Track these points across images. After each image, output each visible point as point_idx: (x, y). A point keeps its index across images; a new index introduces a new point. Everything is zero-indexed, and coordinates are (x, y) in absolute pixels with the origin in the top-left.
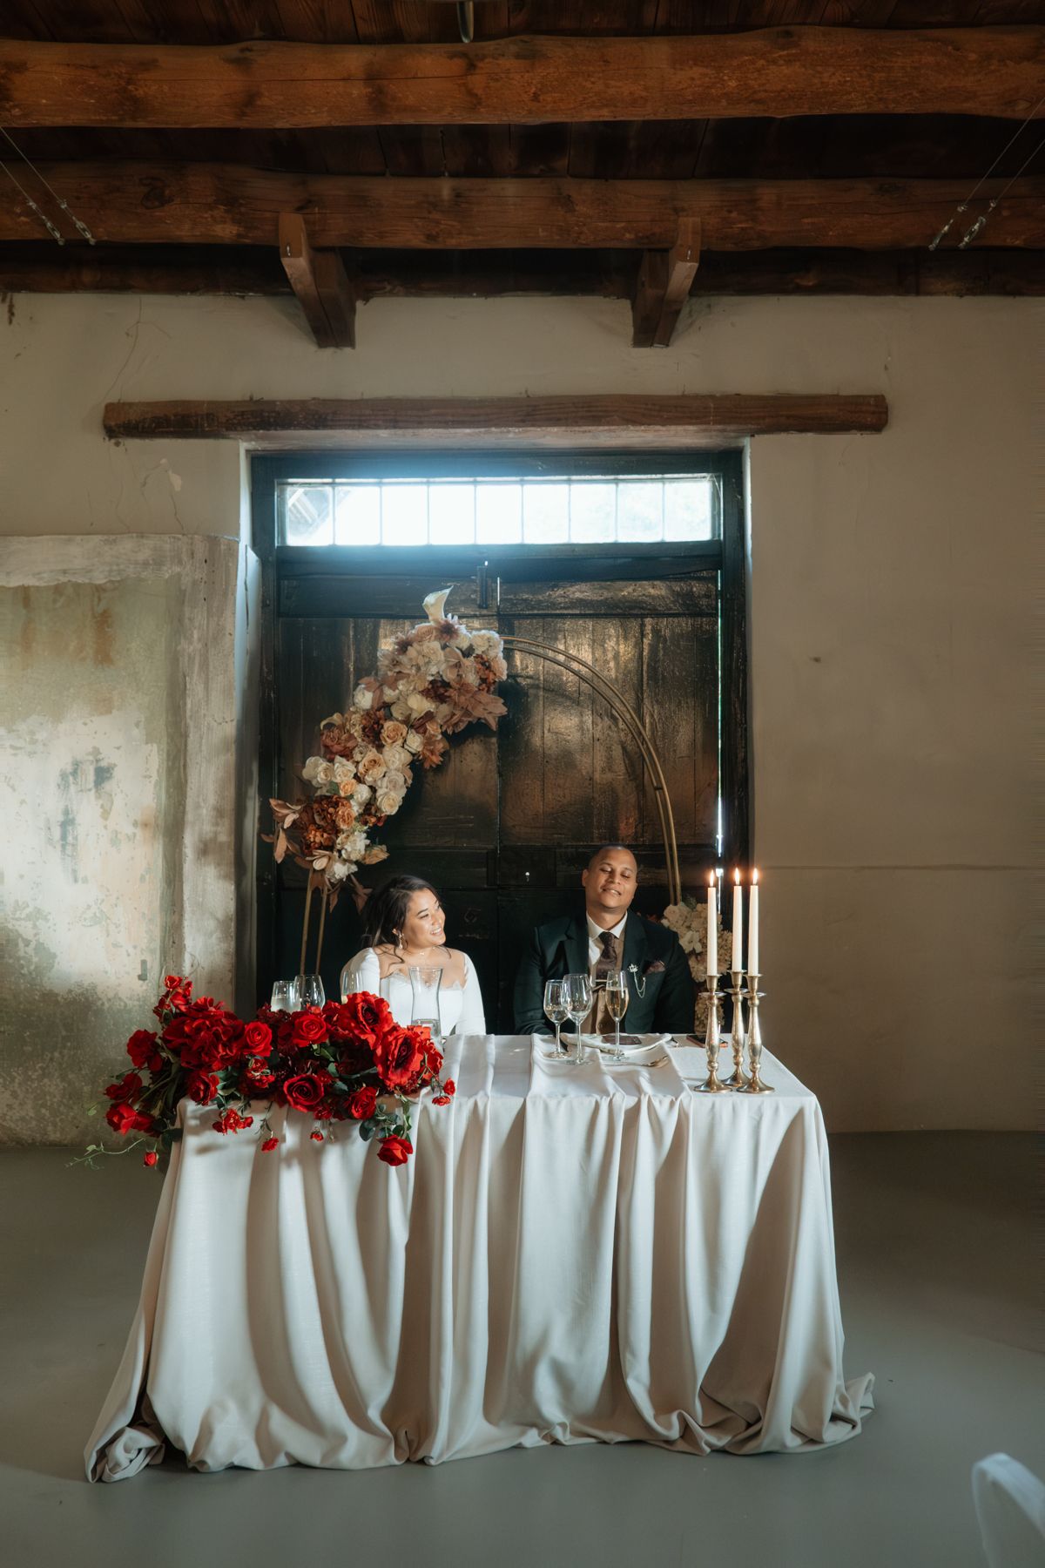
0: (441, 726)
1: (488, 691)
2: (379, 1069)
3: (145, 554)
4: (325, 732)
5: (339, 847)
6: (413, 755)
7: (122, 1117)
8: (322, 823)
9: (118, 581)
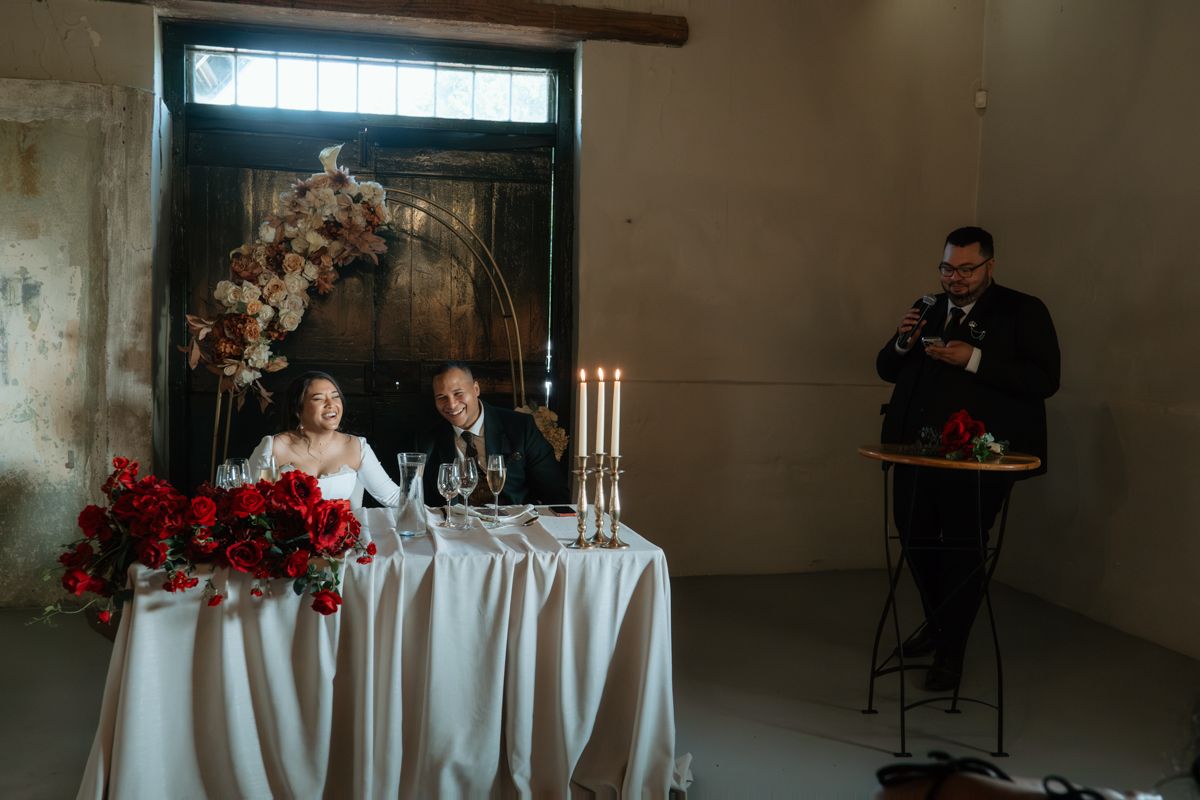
0: (333, 260)
1: (373, 232)
2: (310, 535)
3: (67, 99)
4: (234, 260)
5: (246, 357)
6: (310, 282)
7: (77, 581)
8: (231, 337)
9: (43, 122)
